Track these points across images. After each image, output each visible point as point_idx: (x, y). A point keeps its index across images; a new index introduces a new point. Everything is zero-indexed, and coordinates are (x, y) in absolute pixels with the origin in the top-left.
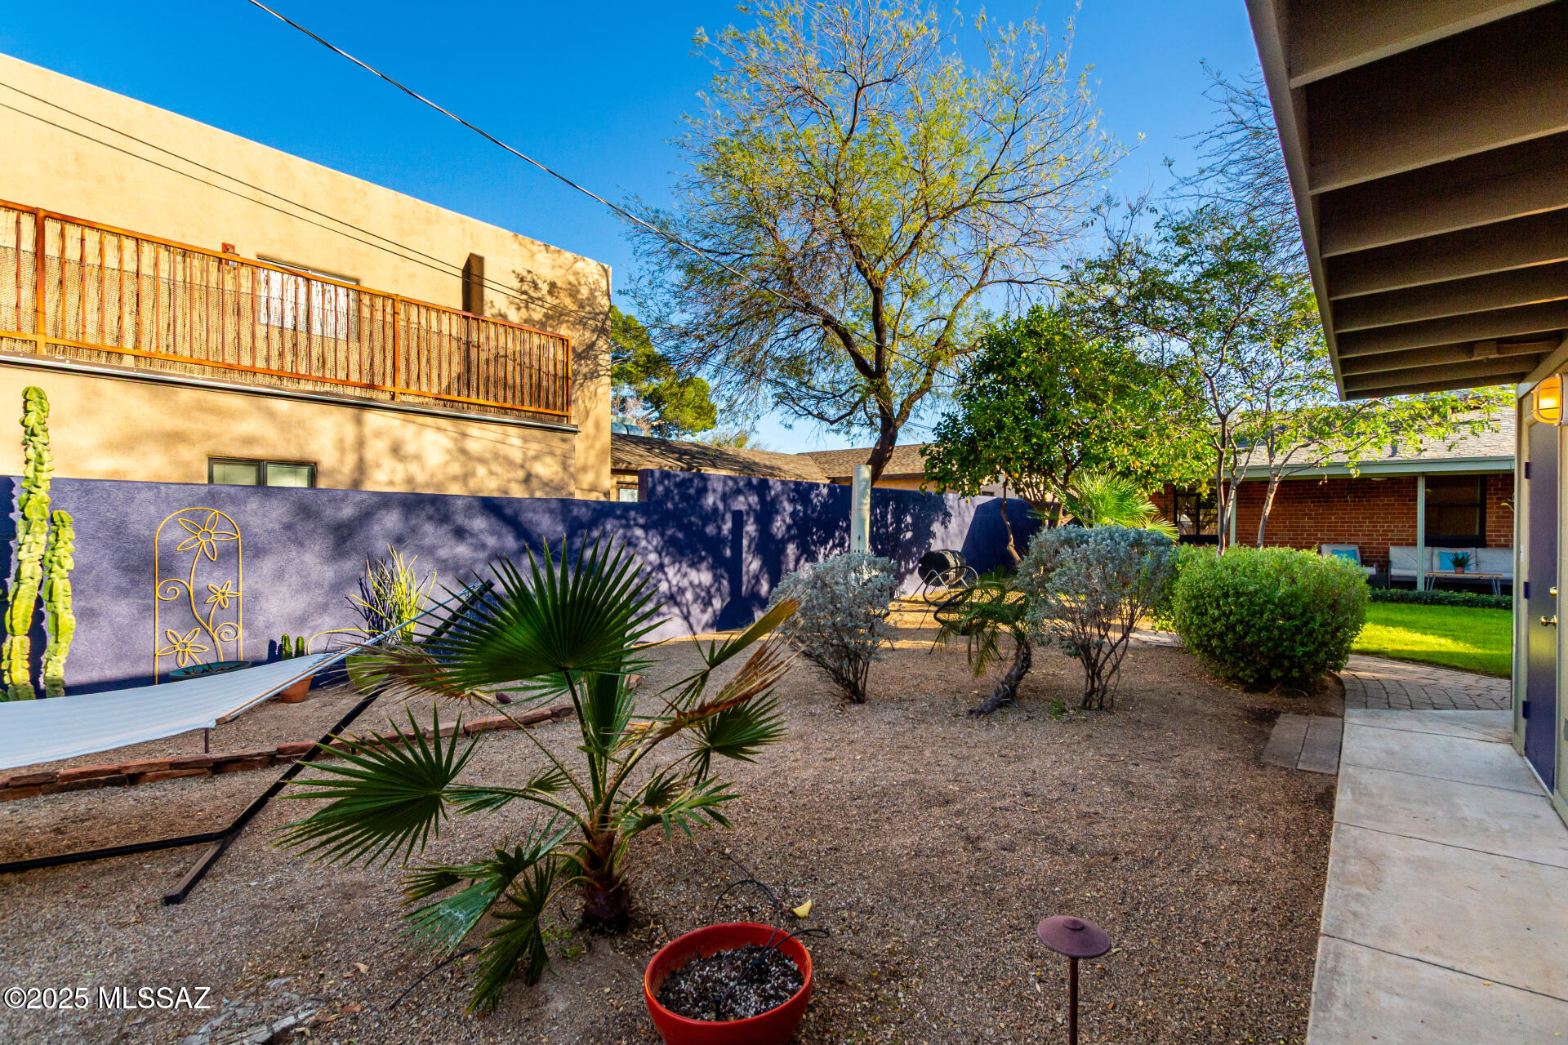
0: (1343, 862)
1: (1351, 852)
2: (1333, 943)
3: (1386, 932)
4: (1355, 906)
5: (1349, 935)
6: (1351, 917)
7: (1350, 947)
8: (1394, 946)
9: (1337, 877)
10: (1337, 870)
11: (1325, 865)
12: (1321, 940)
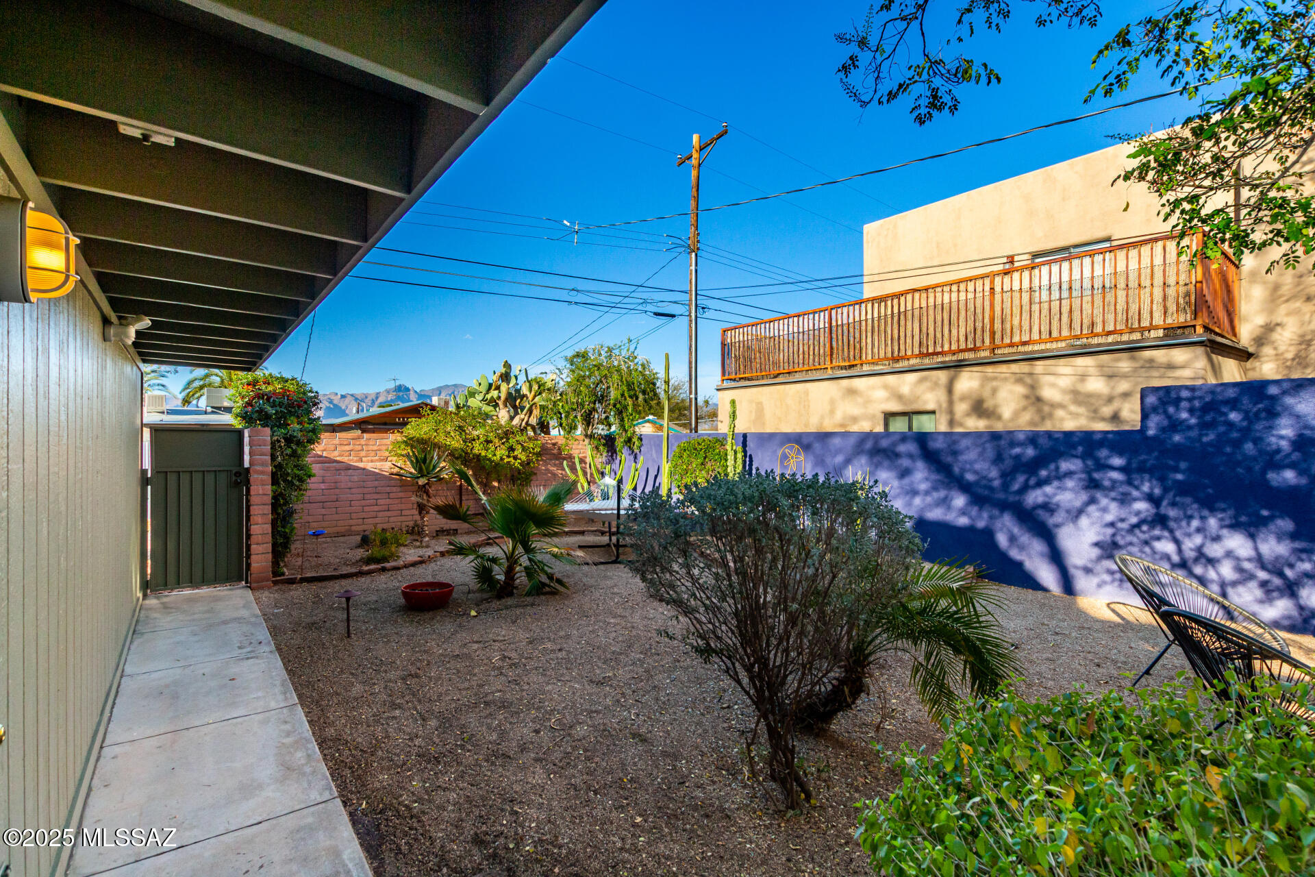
0: (309, 756)
1: (308, 769)
2: (291, 702)
3: (265, 722)
4: (288, 727)
5: (285, 711)
6: (287, 719)
7: (282, 705)
8: (260, 717)
9: (308, 741)
10: (310, 746)
11: (320, 745)
12: (297, 701)
